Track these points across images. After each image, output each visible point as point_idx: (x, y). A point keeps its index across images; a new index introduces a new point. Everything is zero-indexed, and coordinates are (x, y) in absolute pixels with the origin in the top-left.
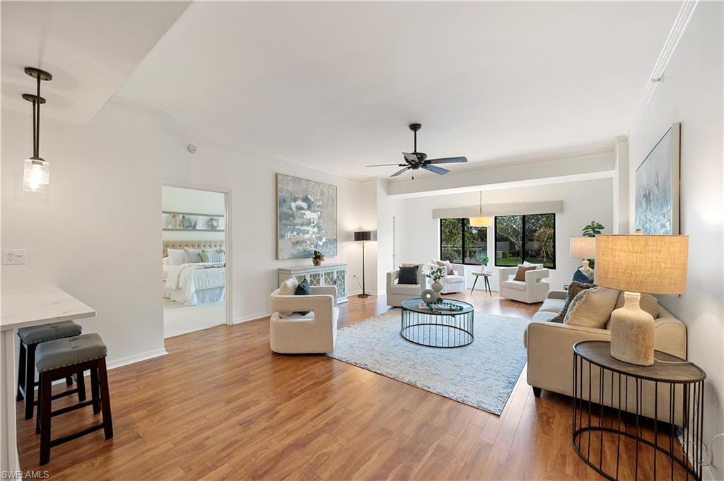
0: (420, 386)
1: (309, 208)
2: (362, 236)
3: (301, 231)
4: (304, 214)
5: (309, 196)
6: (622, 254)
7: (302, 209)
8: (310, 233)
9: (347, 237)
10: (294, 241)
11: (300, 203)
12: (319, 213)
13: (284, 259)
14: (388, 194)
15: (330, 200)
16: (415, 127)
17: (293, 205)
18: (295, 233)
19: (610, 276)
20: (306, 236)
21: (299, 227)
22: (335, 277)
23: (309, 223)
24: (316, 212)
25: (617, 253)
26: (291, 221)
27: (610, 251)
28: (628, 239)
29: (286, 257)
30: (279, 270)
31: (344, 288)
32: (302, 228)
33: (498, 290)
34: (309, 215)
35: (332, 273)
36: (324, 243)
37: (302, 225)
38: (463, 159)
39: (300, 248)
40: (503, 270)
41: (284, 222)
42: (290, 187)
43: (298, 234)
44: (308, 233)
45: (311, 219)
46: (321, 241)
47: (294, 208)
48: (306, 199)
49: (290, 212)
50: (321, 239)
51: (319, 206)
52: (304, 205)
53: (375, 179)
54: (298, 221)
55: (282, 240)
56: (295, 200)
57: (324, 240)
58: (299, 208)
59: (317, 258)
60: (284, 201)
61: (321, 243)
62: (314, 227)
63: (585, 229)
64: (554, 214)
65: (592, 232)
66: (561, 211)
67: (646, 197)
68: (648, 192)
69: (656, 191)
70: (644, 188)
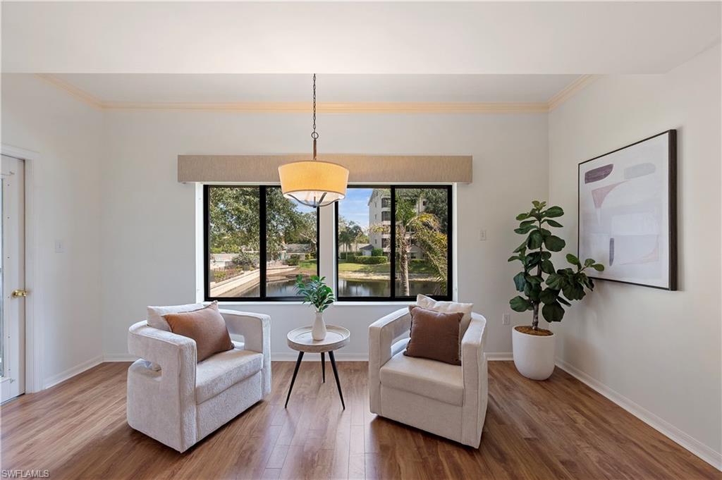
63: (521, 217)
64: (449, 188)
65: (537, 224)
66: (467, 179)
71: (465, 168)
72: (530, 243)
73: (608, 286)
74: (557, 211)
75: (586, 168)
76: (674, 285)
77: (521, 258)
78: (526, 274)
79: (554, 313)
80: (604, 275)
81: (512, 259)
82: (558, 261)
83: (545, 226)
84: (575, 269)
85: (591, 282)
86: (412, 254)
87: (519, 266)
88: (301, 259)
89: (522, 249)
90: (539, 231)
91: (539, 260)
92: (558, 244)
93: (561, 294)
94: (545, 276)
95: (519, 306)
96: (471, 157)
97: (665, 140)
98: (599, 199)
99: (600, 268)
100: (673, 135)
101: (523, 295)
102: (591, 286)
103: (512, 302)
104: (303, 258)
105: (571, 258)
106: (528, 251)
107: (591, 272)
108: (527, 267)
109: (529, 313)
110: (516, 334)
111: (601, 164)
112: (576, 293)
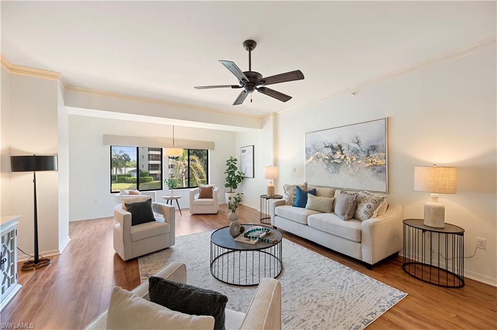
14: (65, 105)
16: (250, 45)
33: (188, 208)
63: (228, 161)
64: (207, 151)
65: (231, 163)
66: (213, 149)
67: (332, 147)
68: (335, 145)
69: (356, 146)
70: (326, 143)
71: (212, 145)
72: (230, 168)
73: (246, 179)
74: (236, 160)
75: (242, 149)
76: (254, 177)
78: (229, 177)
79: (235, 187)
80: (245, 176)
81: (225, 173)
82: (236, 173)
83: (233, 164)
84: (239, 175)
85: (242, 178)
86: (172, 174)
87: (227, 175)
89: (228, 170)
90: (232, 165)
91: (232, 173)
92: (236, 169)
93: (237, 182)
94: (233, 177)
95: (227, 186)
96: (213, 143)
97: (252, 147)
98: (244, 156)
99: (244, 174)
100: (253, 146)
101: (228, 183)
102: (243, 179)
103: (225, 185)
105: (238, 172)
106: (229, 171)
107: (242, 175)
108: (229, 175)
109: (229, 188)
110: (226, 194)
111: (244, 149)
112: (240, 181)
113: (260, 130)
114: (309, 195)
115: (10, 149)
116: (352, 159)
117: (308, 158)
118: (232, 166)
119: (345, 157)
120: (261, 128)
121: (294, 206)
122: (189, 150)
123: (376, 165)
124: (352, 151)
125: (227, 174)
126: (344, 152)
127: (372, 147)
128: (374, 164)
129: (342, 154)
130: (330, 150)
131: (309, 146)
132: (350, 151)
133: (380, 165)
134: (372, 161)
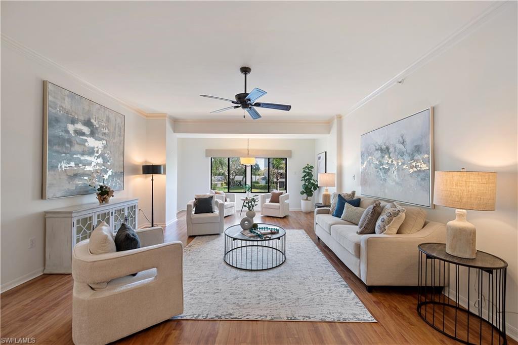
0: (301, 319)
1: (92, 134)
2: (151, 170)
3: (81, 161)
4: (86, 141)
5: (93, 121)
6: (475, 184)
7: (83, 134)
8: (93, 164)
9: (134, 170)
10: (71, 174)
11: (79, 126)
12: (104, 142)
13: (54, 198)
14: (174, 132)
15: (117, 129)
16: (245, 70)
17: (71, 128)
18: (72, 164)
19: (464, 200)
20: (88, 168)
21: (79, 156)
22: (126, 214)
23: (91, 152)
24: (100, 139)
25: (470, 184)
26: (66, 148)
27: (465, 183)
28: (479, 175)
29: (59, 195)
30: (46, 213)
31: (135, 224)
32: (82, 158)
33: (260, 210)
34: (91, 142)
35: (123, 209)
36: (109, 176)
37: (83, 154)
38: (287, 108)
39: (79, 182)
40: (264, 195)
41: (56, 148)
42: (67, 104)
43: (77, 165)
44: (90, 164)
45: (94, 148)
46: (106, 174)
47: (72, 132)
48: (88, 123)
49: (66, 136)
50: (106, 172)
51: (104, 134)
52: (86, 130)
53: (164, 115)
54: (77, 148)
55: (52, 173)
56: (73, 122)
57: (110, 173)
58: (79, 133)
59: (104, 193)
60: (57, 120)
61: (106, 177)
62: (98, 157)
63: (304, 168)
64: (286, 159)
65: (307, 170)
66: (290, 157)
67: (381, 150)
68: (384, 147)
69: (401, 146)
70: (376, 145)
71: (290, 153)
72: (306, 176)
74: (312, 167)
77: (304, 180)
78: (305, 184)
79: (311, 195)
81: (302, 180)
83: (309, 171)
84: (315, 183)
88: (218, 186)
89: (304, 177)
91: (308, 180)
92: (312, 176)
93: (312, 189)
94: (309, 185)
95: (302, 193)
96: (291, 151)
97: (324, 154)
98: (320, 163)
100: (326, 152)
101: (304, 190)
102: (318, 187)
104: (219, 185)
105: (314, 180)
107: (317, 183)
109: (305, 195)
110: (302, 201)
111: (319, 156)
112: (315, 189)
113: (329, 135)
114: (346, 204)
115: (146, 162)
116: (398, 163)
117: (362, 163)
118: (308, 174)
119: (392, 161)
120: (329, 133)
121: (333, 215)
122: (269, 159)
123: (420, 171)
124: (398, 154)
125: (303, 182)
126: (391, 156)
127: (416, 147)
128: (418, 169)
129: (390, 157)
130: (379, 154)
131: (363, 150)
132: (397, 154)
133: (424, 171)
134: (416, 165)
